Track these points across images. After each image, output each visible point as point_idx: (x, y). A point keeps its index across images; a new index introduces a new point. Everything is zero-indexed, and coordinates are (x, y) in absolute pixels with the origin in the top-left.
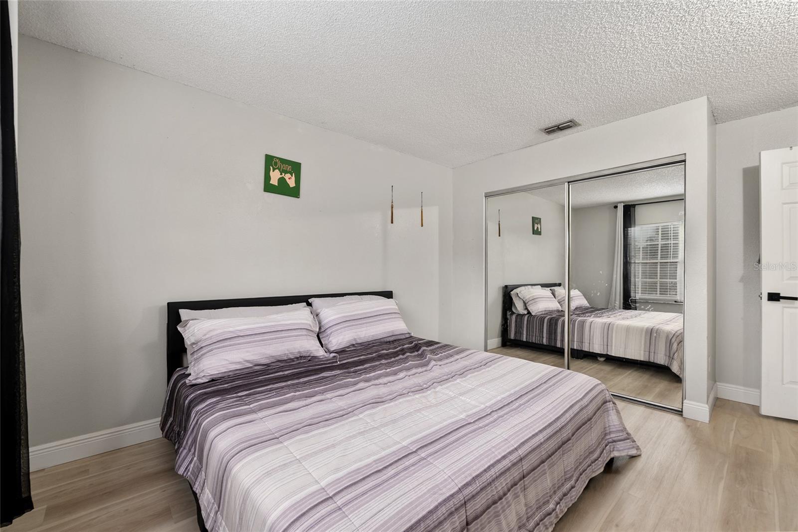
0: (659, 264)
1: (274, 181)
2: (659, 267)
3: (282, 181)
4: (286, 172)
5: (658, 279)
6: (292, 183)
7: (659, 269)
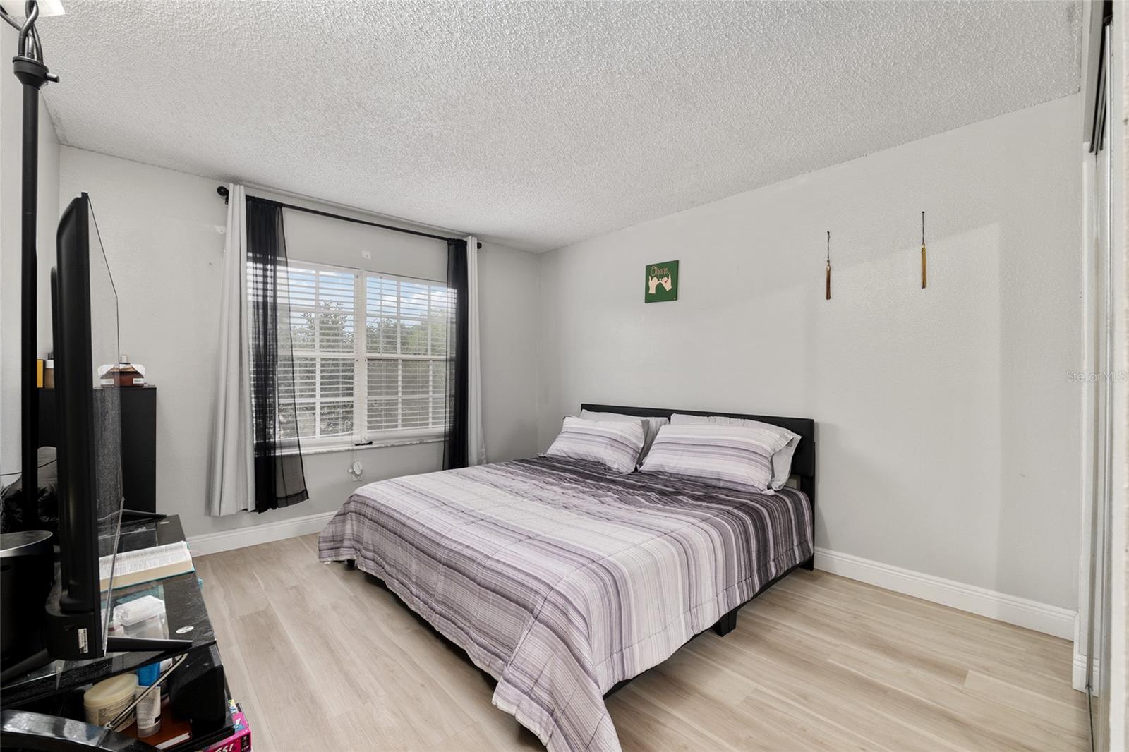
0: (400, 361)
1: (652, 291)
2: (400, 367)
3: (660, 287)
4: (662, 277)
5: (400, 394)
6: (668, 286)
7: (400, 372)
